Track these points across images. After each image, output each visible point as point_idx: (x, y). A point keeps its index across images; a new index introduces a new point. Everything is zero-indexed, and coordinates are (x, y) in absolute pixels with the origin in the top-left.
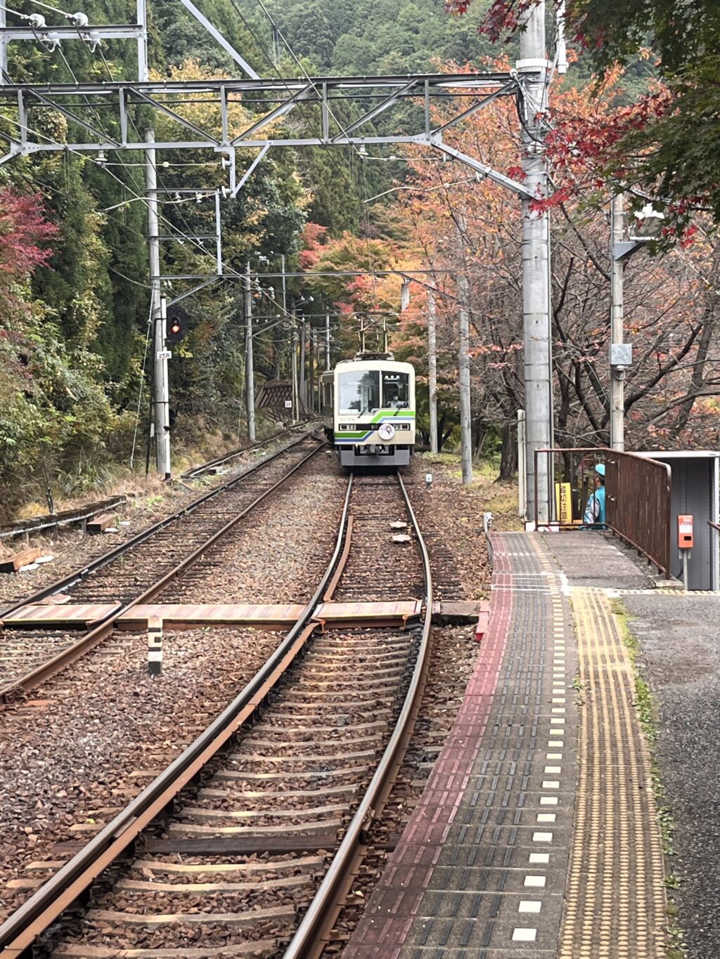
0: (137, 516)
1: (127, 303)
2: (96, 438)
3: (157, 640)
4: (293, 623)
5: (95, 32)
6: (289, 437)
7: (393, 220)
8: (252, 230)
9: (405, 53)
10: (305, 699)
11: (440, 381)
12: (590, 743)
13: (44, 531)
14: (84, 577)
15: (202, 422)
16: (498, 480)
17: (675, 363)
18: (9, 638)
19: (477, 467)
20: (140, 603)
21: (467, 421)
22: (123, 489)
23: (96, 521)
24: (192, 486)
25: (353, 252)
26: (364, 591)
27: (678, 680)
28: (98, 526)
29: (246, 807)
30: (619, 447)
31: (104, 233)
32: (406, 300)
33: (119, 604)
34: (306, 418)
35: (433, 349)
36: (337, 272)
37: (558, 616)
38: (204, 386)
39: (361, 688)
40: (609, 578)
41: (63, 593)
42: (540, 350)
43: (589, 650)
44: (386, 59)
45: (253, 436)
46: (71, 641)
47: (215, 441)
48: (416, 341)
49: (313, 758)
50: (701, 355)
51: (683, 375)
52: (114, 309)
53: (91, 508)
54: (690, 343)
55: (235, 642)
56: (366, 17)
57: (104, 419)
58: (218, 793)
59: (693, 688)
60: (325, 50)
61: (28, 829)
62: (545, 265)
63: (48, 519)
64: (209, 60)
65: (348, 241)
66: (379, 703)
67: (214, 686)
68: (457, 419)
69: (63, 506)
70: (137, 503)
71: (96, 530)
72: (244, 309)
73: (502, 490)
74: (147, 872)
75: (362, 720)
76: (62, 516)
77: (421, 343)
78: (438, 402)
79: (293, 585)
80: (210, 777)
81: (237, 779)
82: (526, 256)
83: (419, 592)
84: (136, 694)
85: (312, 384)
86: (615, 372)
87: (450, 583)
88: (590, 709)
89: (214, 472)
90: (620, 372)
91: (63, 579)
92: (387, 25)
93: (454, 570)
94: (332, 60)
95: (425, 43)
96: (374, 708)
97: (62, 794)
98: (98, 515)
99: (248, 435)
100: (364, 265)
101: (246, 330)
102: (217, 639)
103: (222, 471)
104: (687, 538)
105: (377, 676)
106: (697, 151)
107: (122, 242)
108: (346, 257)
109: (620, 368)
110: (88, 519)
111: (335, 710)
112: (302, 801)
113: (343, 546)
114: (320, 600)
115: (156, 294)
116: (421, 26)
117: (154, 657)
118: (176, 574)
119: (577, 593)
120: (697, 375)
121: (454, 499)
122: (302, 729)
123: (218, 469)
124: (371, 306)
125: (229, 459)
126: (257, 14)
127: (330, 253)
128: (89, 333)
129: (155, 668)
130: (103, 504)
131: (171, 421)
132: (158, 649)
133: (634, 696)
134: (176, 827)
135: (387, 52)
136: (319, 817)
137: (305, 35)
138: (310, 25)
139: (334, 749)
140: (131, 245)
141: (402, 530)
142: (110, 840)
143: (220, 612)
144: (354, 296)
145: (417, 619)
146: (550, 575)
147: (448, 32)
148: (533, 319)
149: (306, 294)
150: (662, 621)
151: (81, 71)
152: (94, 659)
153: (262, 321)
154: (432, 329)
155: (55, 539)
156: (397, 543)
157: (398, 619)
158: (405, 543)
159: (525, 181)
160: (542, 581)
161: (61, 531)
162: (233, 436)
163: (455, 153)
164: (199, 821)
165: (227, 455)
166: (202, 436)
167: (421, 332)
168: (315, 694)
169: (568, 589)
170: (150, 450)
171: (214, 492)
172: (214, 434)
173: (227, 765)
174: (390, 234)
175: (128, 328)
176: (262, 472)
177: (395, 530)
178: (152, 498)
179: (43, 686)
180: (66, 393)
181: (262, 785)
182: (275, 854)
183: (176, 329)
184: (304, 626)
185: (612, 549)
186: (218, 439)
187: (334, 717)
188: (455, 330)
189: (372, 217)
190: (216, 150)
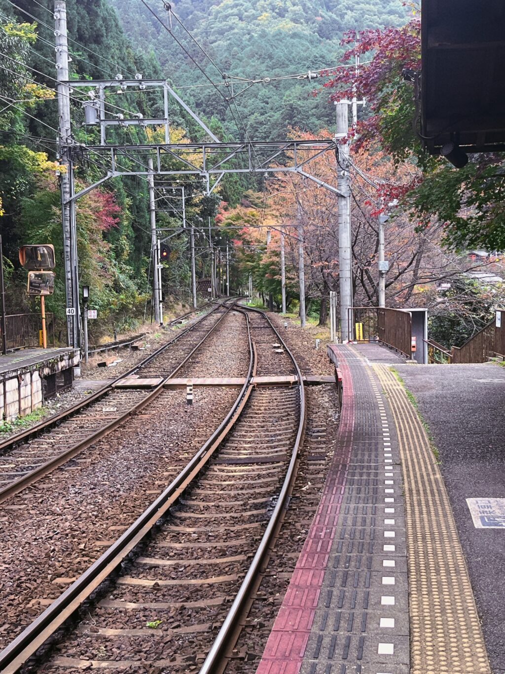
0: (152, 343)
1: (140, 242)
2: (131, 306)
3: (191, 390)
4: (243, 385)
5: (145, 122)
6: (211, 306)
7: (257, 198)
8: (196, 205)
9: (262, 114)
10: (256, 413)
11: (288, 278)
12: (394, 408)
13: (113, 349)
14: (140, 368)
15: (172, 299)
16: (319, 325)
17: (406, 269)
18: (118, 393)
19: (307, 320)
20: (171, 378)
21: (303, 297)
22: (143, 330)
23: (135, 345)
24: (173, 329)
25: (242, 215)
26: (268, 373)
27: (421, 391)
28: (137, 347)
29: (245, 449)
30: (383, 307)
31: (130, 208)
32: (269, 239)
33: (162, 379)
34: (218, 297)
35: (283, 263)
36: (234, 225)
37: (369, 372)
38: (174, 281)
39: (279, 409)
40: (385, 360)
41: (135, 374)
42: (347, 264)
43: (385, 383)
44: (253, 117)
45: (195, 306)
46: (147, 394)
47: (179, 308)
48: (275, 259)
49: (267, 433)
50: (417, 266)
51: (409, 275)
52: (134, 245)
53: (133, 339)
54: (413, 259)
55: (218, 393)
56: (242, 96)
57: (134, 297)
58: (233, 445)
59: (427, 394)
60: (222, 113)
61: (164, 456)
62: (348, 226)
63: (115, 343)
64: (173, 122)
65: (239, 210)
66: (289, 414)
67: (215, 409)
68: (298, 297)
69: (120, 338)
70: (151, 337)
71: (136, 348)
72: (191, 243)
73: (321, 330)
74: (215, 469)
75: (282, 420)
76: (121, 342)
77: (278, 260)
78: (286, 288)
79: (236, 371)
80: (228, 440)
81: (239, 441)
82: (340, 222)
83: (294, 372)
84: (186, 412)
85: (220, 280)
86: (381, 274)
87: (306, 369)
88: (391, 399)
89: (181, 323)
90: (383, 274)
91: (130, 370)
92: (252, 100)
93: (307, 364)
94: (225, 117)
95: (272, 109)
96: (287, 416)
97: (171, 445)
98: (136, 342)
99: (193, 304)
100: (248, 222)
101: (191, 254)
102: (210, 391)
103: (184, 322)
104: (414, 347)
105: (284, 405)
106: (433, 198)
107: (138, 212)
108: (238, 217)
109: (383, 272)
110: (132, 344)
111: (270, 417)
112: (268, 447)
113: (254, 354)
114: (251, 376)
115: (154, 238)
116: (269, 100)
117: (189, 397)
118: (182, 367)
119: (374, 365)
120: (415, 275)
121: (299, 333)
122: (259, 424)
123: (183, 321)
124: (251, 242)
125: (186, 316)
126: (188, 95)
127: (231, 216)
128: (125, 257)
129: (190, 402)
130: (137, 337)
131: (163, 298)
132: (191, 394)
133: (407, 395)
134: (220, 456)
135: (253, 114)
136: (277, 452)
137: (212, 105)
138: (214, 100)
139: (275, 431)
140: (142, 214)
141: (278, 347)
142: (199, 459)
143: (209, 381)
144: (243, 237)
145: (295, 383)
146: (361, 359)
147: (283, 103)
148: (343, 250)
149: (218, 235)
150: (411, 374)
151: (119, 131)
152: (159, 400)
153: (200, 249)
154: (283, 253)
155: (118, 353)
156: (278, 353)
157: (288, 383)
158: (281, 353)
159: (339, 188)
160: (358, 361)
161: (120, 349)
162: (187, 306)
163: (308, 175)
164: (227, 454)
165: (186, 314)
166: (173, 306)
167: (278, 254)
168: (260, 412)
169: (370, 364)
170: (152, 312)
171: (185, 331)
172: (178, 304)
173: (233, 436)
174: (256, 205)
175: (140, 253)
176: (204, 323)
177: (275, 347)
178: (156, 334)
179: (144, 409)
180: (120, 285)
181: (249, 442)
182: (263, 463)
183: (165, 254)
184: (247, 387)
185: (384, 350)
186: (180, 306)
187: (271, 419)
188: (296, 254)
189: (246, 197)
190: (201, 174)
